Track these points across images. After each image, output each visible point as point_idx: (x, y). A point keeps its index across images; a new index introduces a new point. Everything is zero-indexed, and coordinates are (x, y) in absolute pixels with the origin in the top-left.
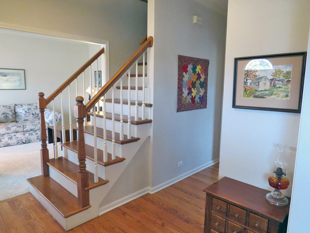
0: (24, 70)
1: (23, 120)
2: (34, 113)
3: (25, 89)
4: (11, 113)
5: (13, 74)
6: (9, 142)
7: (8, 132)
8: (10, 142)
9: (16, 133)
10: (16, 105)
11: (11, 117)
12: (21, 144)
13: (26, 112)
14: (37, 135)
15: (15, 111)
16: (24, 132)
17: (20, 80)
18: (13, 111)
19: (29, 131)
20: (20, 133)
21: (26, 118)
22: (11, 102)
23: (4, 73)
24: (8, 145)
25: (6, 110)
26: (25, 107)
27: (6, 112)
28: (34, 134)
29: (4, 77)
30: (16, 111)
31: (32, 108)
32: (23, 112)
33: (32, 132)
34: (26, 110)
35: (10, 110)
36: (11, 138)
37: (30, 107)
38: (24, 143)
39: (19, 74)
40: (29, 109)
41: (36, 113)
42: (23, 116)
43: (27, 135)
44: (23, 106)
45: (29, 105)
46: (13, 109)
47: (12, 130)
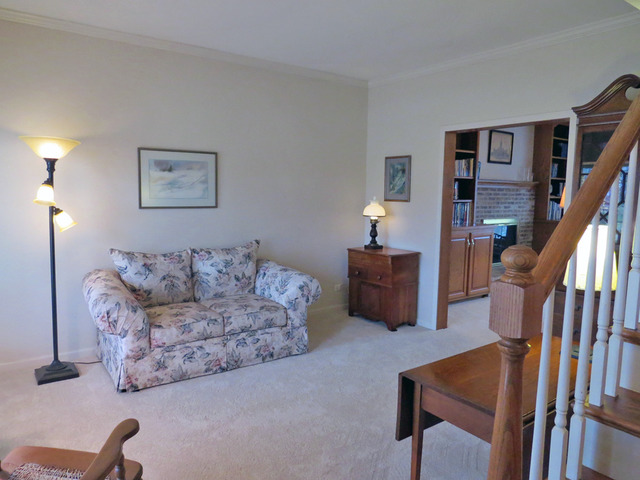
0: (216, 154)
1: (211, 294)
2: (240, 276)
3: (216, 207)
4: (182, 275)
5: (189, 166)
6: (184, 367)
7: (185, 337)
8: (188, 367)
9: (205, 339)
10: (194, 251)
11: (183, 288)
12: (215, 373)
13: (220, 272)
14: (258, 344)
15: (191, 267)
16: (225, 337)
17: (205, 182)
18: (188, 269)
19: (238, 334)
20: (216, 340)
21: (220, 290)
22: (182, 244)
23: (166, 162)
24: (182, 377)
25: (172, 266)
26: (219, 258)
27: (172, 273)
28: (249, 340)
29: (166, 173)
30: (195, 270)
31: (236, 261)
32: (213, 271)
33: (243, 335)
34: (221, 267)
35: (181, 266)
36: (190, 357)
37: (229, 257)
38: (223, 370)
39: (203, 166)
40: (227, 264)
41: (244, 275)
42: (212, 283)
43: (232, 344)
44: (213, 253)
45: (228, 251)
46: (187, 263)
47: (194, 333)
